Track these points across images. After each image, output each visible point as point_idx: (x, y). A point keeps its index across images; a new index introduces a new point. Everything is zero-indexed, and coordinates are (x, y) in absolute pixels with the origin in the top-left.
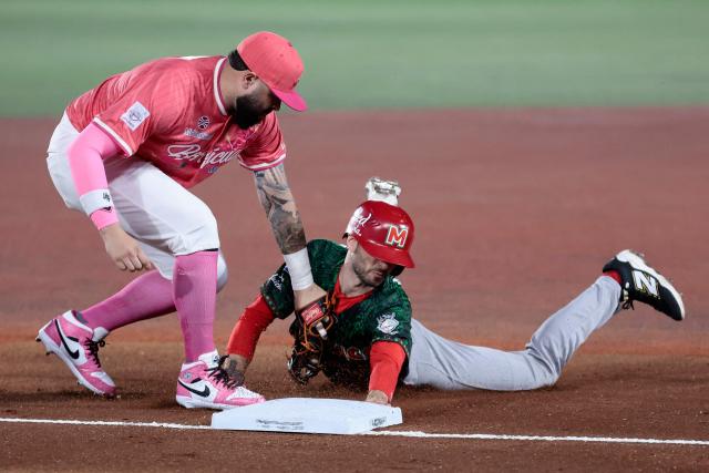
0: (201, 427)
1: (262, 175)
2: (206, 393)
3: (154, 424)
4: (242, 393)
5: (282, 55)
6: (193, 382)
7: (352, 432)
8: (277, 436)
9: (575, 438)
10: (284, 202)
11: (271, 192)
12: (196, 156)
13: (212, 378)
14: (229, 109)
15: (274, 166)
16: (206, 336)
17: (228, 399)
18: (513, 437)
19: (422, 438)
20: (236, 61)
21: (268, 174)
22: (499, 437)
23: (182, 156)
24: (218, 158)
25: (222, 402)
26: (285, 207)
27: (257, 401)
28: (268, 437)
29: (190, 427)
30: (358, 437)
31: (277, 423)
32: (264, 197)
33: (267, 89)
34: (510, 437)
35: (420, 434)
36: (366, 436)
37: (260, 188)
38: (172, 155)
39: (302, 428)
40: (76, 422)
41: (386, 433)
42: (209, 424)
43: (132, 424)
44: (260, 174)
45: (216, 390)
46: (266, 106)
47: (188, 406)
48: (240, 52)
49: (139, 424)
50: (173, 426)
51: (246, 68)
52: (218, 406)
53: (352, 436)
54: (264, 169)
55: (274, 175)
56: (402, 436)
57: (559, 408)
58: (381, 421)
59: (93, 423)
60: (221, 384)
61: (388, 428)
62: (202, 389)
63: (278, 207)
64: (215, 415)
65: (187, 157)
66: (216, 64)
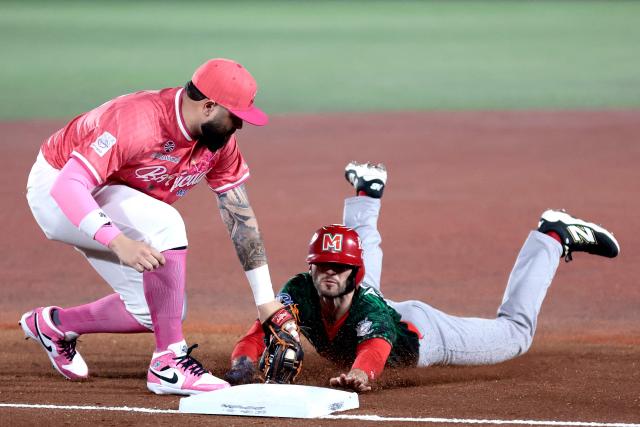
0: (170, 411)
1: (225, 195)
2: (174, 380)
3: (126, 408)
4: (208, 379)
5: (234, 79)
6: (162, 370)
7: (311, 415)
8: (242, 419)
9: (521, 422)
10: (246, 218)
11: (233, 209)
12: (163, 178)
13: (180, 365)
14: (194, 135)
15: (237, 186)
16: (174, 328)
17: (194, 385)
18: (463, 421)
19: (378, 422)
20: (193, 92)
21: (230, 194)
22: (449, 421)
23: (149, 177)
24: (186, 181)
25: (189, 388)
26: (248, 223)
27: (222, 386)
28: (233, 420)
29: (159, 411)
30: (317, 421)
31: (241, 407)
32: (228, 216)
33: (227, 113)
34: (460, 420)
35: (375, 418)
36: (325, 419)
37: (224, 208)
38: (139, 177)
39: (264, 412)
40: (52, 406)
41: (344, 417)
42: (177, 409)
43: (104, 408)
44: (222, 195)
45: (184, 377)
46: (228, 128)
47: (157, 392)
48: (195, 82)
49: (112, 409)
50: (143, 410)
51: (204, 97)
52: (185, 391)
53: (311, 420)
54: (227, 190)
55: (236, 194)
56: (358, 420)
57: (507, 393)
58: (338, 406)
59: (67, 407)
60: (188, 371)
61: (345, 412)
62: (171, 376)
63: (240, 223)
64: (182, 400)
65: (155, 179)
66: (175, 94)
